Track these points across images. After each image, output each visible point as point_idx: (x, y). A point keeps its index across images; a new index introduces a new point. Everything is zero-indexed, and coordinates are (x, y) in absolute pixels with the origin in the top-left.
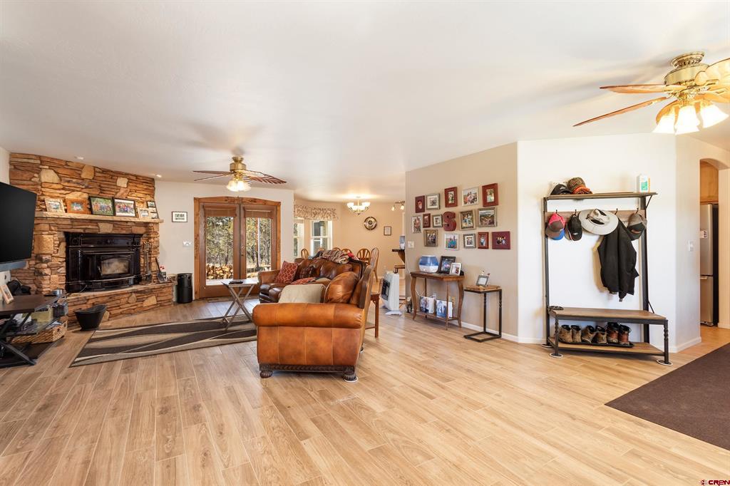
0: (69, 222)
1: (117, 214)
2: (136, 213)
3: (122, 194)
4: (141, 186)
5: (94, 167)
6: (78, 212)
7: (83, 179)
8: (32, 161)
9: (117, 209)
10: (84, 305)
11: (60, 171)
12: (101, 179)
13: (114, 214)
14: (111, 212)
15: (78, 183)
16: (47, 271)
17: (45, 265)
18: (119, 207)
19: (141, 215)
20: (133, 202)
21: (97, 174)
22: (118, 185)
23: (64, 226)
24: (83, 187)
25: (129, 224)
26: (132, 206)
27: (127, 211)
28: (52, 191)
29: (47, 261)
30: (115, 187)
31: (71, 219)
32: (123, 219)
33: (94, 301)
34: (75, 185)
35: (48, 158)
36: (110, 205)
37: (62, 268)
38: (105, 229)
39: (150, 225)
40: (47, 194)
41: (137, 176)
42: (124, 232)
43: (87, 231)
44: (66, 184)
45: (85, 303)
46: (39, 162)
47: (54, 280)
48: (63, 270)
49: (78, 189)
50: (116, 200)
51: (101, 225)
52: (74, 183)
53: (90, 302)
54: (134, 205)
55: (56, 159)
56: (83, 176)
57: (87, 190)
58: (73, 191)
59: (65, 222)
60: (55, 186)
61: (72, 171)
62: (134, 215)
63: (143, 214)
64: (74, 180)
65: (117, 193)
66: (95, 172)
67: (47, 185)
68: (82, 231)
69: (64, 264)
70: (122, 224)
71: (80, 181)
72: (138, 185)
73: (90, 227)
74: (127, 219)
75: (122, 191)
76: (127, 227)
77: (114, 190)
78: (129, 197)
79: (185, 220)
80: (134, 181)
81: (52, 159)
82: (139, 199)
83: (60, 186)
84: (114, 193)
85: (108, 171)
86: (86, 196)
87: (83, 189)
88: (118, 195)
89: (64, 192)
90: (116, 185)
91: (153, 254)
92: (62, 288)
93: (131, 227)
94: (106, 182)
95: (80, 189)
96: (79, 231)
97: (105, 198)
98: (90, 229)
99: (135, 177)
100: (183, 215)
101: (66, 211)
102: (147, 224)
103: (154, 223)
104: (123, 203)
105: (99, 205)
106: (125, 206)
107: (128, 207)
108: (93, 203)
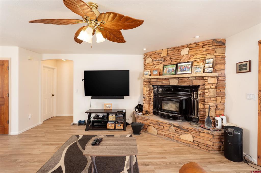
0: (156, 80)
1: (178, 73)
2: (192, 71)
3: (184, 59)
4: (200, 49)
5: (168, 49)
9: (179, 70)
10: (146, 121)
12: (171, 54)
13: (176, 73)
14: (174, 73)
15: (159, 60)
18: (180, 68)
20: (191, 63)
21: (169, 52)
23: (153, 82)
24: (162, 61)
25: (190, 79)
26: (190, 66)
27: (185, 70)
28: (150, 66)
30: (179, 56)
31: (157, 79)
34: (158, 61)
35: (148, 53)
37: (152, 102)
38: (174, 83)
39: (205, 78)
40: (147, 68)
41: (196, 44)
42: (185, 84)
43: (163, 84)
44: (154, 62)
46: (146, 55)
47: (146, 107)
49: (159, 63)
50: (179, 65)
51: (170, 80)
52: (157, 61)
54: (193, 65)
56: (162, 56)
57: (164, 63)
60: (150, 64)
61: (157, 55)
63: (197, 71)
64: (157, 59)
65: (181, 59)
66: (168, 51)
67: (148, 65)
68: (161, 84)
69: (153, 100)
70: (184, 79)
71: (160, 59)
72: (198, 50)
73: (164, 82)
74: (188, 76)
75: (184, 58)
76: (188, 81)
77: (179, 58)
78: (189, 60)
79: (248, 70)
80: (194, 48)
81: (150, 52)
82: (199, 59)
83: (152, 64)
84: (178, 60)
85: (176, 47)
86: (162, 65)
87: (162, 62)
88: (182, 61)
89: (154, 66)
90: (181, 55)
91: (207, 102)
92: (152, 111)
93: (192, 80)
94: (174, 55)
95: (160, 63)
96: (159, 84)
97: (172, 65)
98: (165, 83)
99: (195, 45)
100: (246, 64)
101: (150, 75)
102: (203, 78)
103: (208, 77)
104: (184, 65)
105: (168, 70)
106: (185, 67)
107: (186, 67)
108: (165, 69)
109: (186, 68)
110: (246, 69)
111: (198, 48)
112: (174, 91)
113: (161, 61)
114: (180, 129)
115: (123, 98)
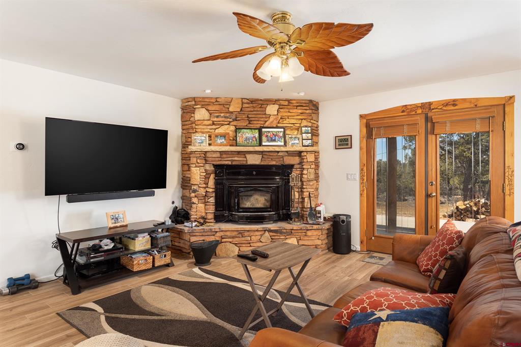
0: (218, 155)
1: (264, 144)
2: (285, 142)
3: (272, 122)
4: (295, 111)
5: (242, 99)
6: (221, 145)
7: (232, 113)
8: (190, 103)
9: (264, 138)
10: (213, 237)
11: (210, 108)
12: (249, 109)
13: (260, 144)
15: (225, 117)
16: (195, 200)
17: (193, 195)
18: (267, 136)
19: (290, 142)
20: (282, 130)
21: (246, 105)
22: (267, 113)
23: (213, 159)
24: (231, 120)
25: (279, 154)
26: (281, 134)
27: (274, 141)
28: (205, 127)
29: (194, 191)
30: (264, 116)
31: (220, 152)
32: (271, 149)
33: (222, 234)
34: (223, 119)
35: (200, 98)
36: (257, 135)
37: (212, 199)
38: (253, 160)
39: (302, 154)
40: (199, 130)
41: (289, 101)
42: (273, 163)
43: (234, 163)
44: (215, 119)
45: (214, 235)
46: (193, 103)
47: (201, 209)
48: (212, 200)
49: (226, 123)
50: (263, 130)
51: (248, 156)
52: (222, 117)
53: (218, 234)
54: (284, 132)
55: (207, 98)
56: (231, 109)
57: (235, 123)
58: (223, 125)
59: (214, 155)
60: (206, 123)
61: (222, 107)
62: (283, 144)
63: (293, 142)
64: (222, 115)
65: (266, 121)
66: (243, 103)
67: (199, 122)
68: (230, 163)
69: (214, 195)
70: (271, 154)
71: (228, 115)
72: (291, 111)
73: (236, 159)
74: (277, 149)
75: (271, 119)
76: (277, 157)
77: (262, 119)
78: (279, 125)
79: (349, 146)
80: (286, 107)
81: (203, 98)
82: (292, 125)
83: (210, 122)
84: (262, 123)
85: (257, 100)
86: (233, 128)
87: (230, 122)
88: (267, 124)
89: (214, 127)
90: (265, 114)
91: (306, 188)
92: (211, 216)
93: (283, 157)
94: (255, 112)
95: (228, 122)
96: (226, 163)
97: (252, 129)
98: (238, 160)
99: (287, 102)
100: (347, 139)
101: (210, 144)
102: (299, 153)
103: (307, 152)
104: (272, 132)
105: (244, 136)
106: (273, 134)
107: (276, 135)
108: (239, 135)
109: (275, 137)
110: (347, 144)
111: (291, 109)
112: (256, 175)
113: (229, 120)
114: (279, 235)
115: (153, 194)
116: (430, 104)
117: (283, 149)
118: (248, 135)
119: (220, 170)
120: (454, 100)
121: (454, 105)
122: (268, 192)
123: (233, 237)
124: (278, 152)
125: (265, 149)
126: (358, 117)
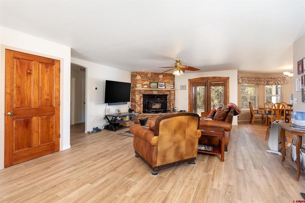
0: (144, 91)
1: (159, 88)
2: (165, 87)
3: (161, 81)
6: (146, 88)
8: (135, 74)
11: (141, 75)
12: (154, 76)
13: (158, 88)
14: (156, 87)
15: (146, 79)
16: (137, 106)
17: (136, 104)
18: (159, 85)
19: (167, 87)
20: (164, 83)
22: (159, 78)
25: (163, 91)
26: (164, 85)
27: (162, 87)
28: (139, 82)
29: (137, 103)
32: (161, 89)
33: (147, 116)
36: (156, 85)
38: (155, 93)
39: (171, 91)
41: (166, 74)
43: (149, 94)
44: (143, 79)
46: (136, 74)
47: (139, 108)
48: (142, 106)
49: (147, 81)
50: (158, 83)
51: (153, 92)
53: (146, 117)
54: (165, 84)
56: (148, 76)
57: (149, 81)
58: (145, 81)
59: (143, 91)
60: (140, 80)
61: (145, 75)
62: (164, 88)
66: (152, 74)
67: (138, 80)
68: (148, 94)
69: (142, 104)
70: (161, 91)
72: (167, 77)
74: (163, 89)
78: (163, 82)
80: (165, 76)
81: (139, 72)
82: (167, 82)
85: (156, 73)
86: (149, 82)
88: (159, 81)
89: (143, 82)
91: (172, 102)
92: (142, 111)
93: (164, 92)
94: (156, 77)
96: (147, 94)
98: (150, 93)
100: (184, 87)
101: (142, 88)
102: (170, 91)
104: (161, 84)
108: (151, 85)
110: (184, 88)
112: (156, 98)
115: (127, 104)
116: (209, 77)
117: (165, 89)
118: (154, 85)
119: (145, 96)
120: (215, 77)
121: (215, 78)
122: (161, 103)
123: (150, 118)
124: (163, 90)
125: (159, 89)
126: (188, 80)
